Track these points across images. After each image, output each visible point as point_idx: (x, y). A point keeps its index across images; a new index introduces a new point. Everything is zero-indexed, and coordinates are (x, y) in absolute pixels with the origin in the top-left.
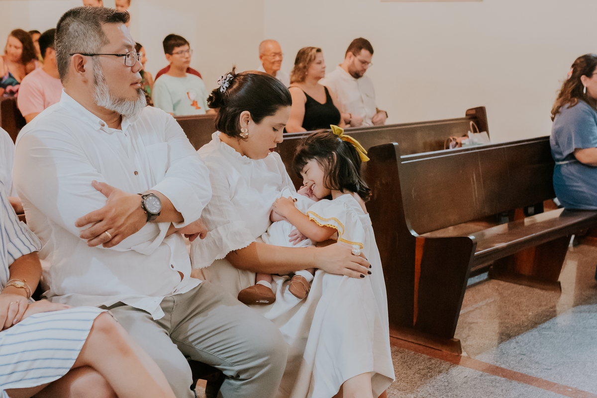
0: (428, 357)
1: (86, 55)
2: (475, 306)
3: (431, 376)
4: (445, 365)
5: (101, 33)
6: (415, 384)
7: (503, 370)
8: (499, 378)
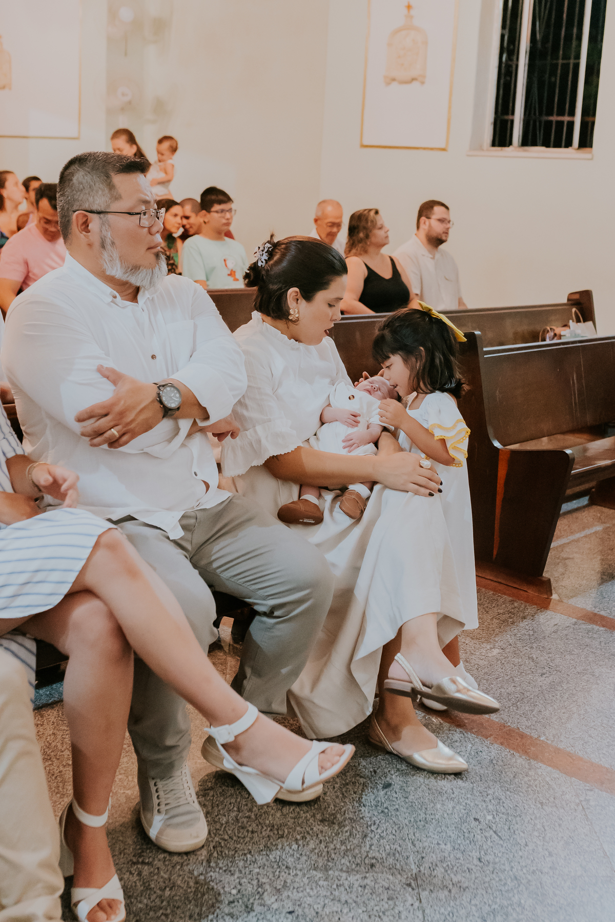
0: (511, 598)
1: (92, 212)
2: (571, 538)
3: (513, 623)
4: (531, 609)
5: (111, 186)
6: (492, 632)
7: (602, 618)
8: (598, 627)
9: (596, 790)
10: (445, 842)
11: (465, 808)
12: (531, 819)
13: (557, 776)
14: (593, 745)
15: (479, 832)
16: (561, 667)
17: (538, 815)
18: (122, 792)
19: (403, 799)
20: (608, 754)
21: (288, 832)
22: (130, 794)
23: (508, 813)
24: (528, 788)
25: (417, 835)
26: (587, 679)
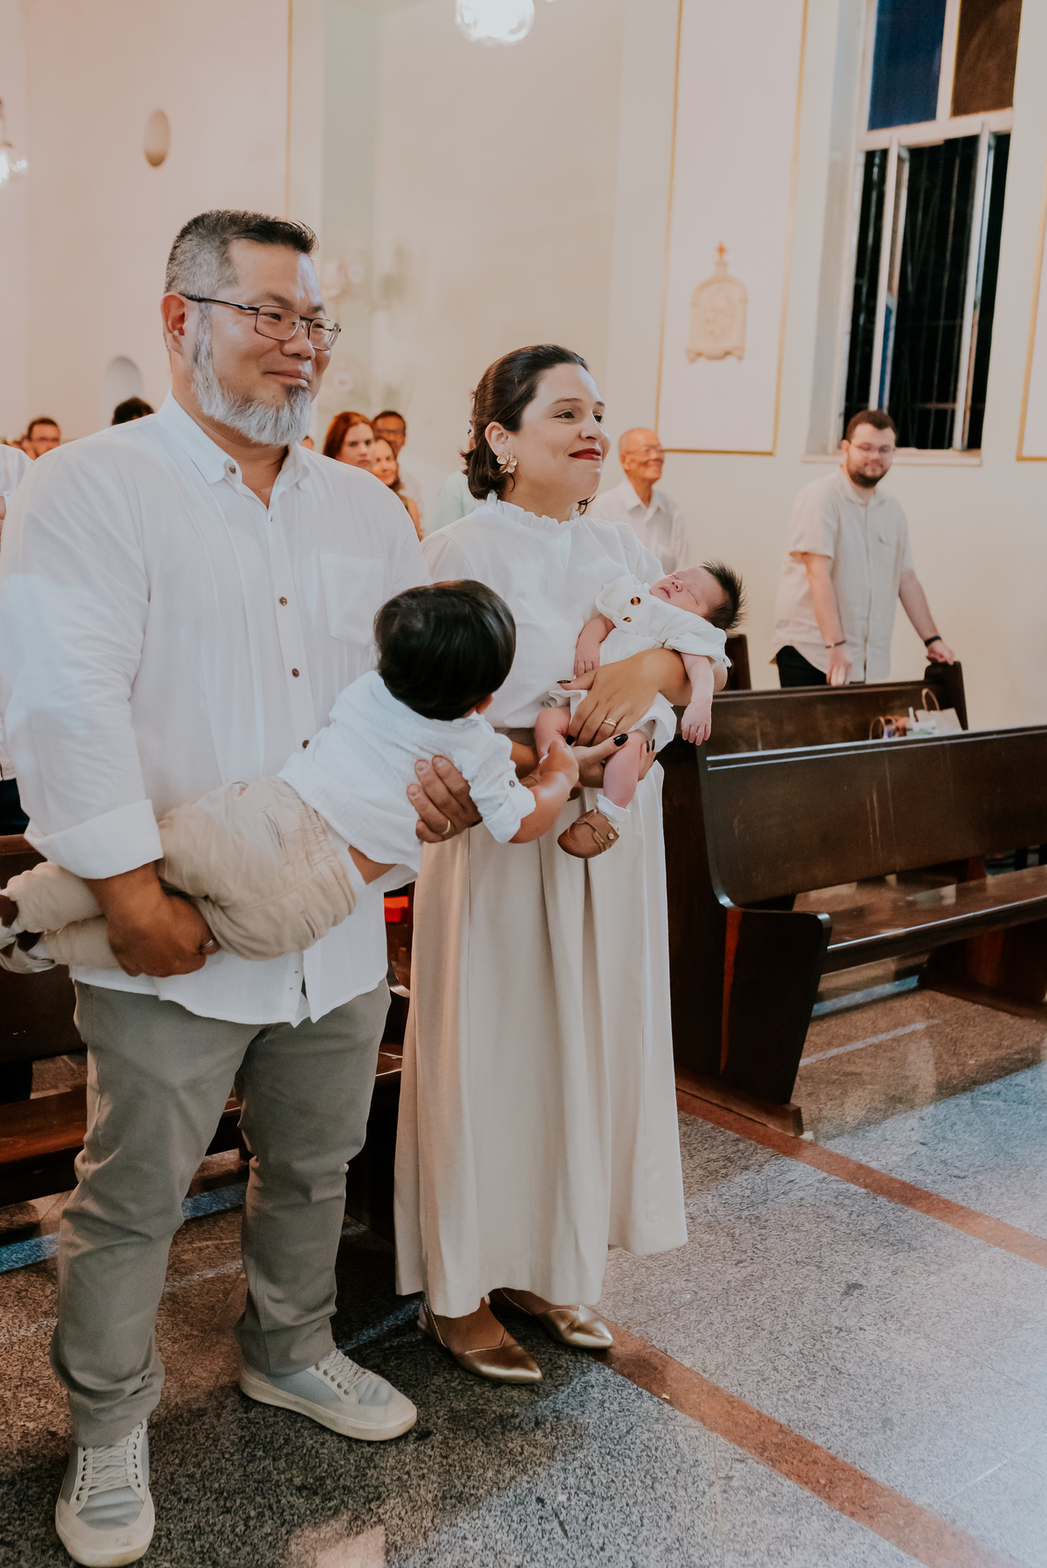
0: (737, 1135)
3: (725, 1176)
4: (762, 1154)
7: (869, 1172)
8: (856, 1188)
9: (750, 1461)
10: (475, 1535)
11: (529, 1479)
12: (627, 1505)
13: (697, 1433)
14: (774, 1385)
15: (536, 1522)
16: (773, 1251)
17: (640, 1499)
18: (22, 1423)
19: (439, 1459)
20: (792, 1401)
21: (241, 1503)
22: (31, 1428)
23: (594, 1493)
24: (643, 1451)
25: (436, 1521)
26: (807, 1272)
